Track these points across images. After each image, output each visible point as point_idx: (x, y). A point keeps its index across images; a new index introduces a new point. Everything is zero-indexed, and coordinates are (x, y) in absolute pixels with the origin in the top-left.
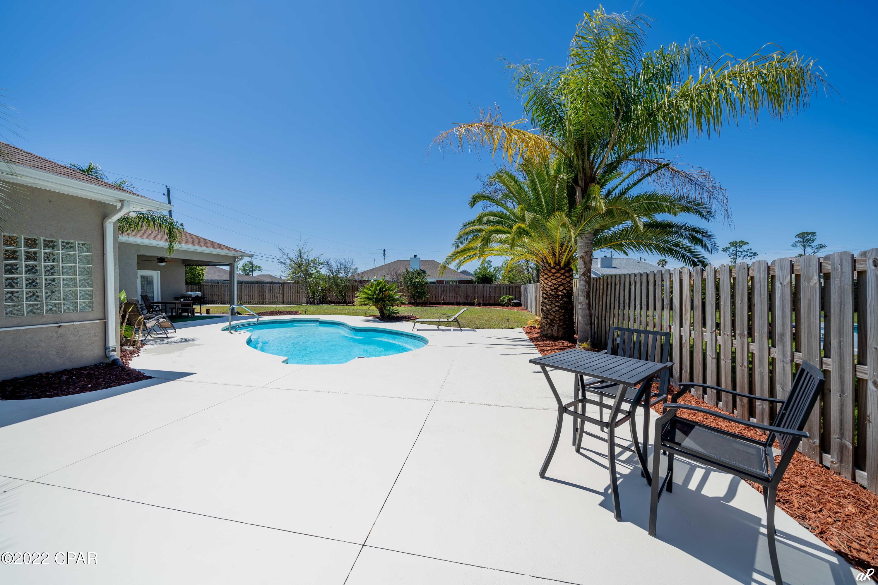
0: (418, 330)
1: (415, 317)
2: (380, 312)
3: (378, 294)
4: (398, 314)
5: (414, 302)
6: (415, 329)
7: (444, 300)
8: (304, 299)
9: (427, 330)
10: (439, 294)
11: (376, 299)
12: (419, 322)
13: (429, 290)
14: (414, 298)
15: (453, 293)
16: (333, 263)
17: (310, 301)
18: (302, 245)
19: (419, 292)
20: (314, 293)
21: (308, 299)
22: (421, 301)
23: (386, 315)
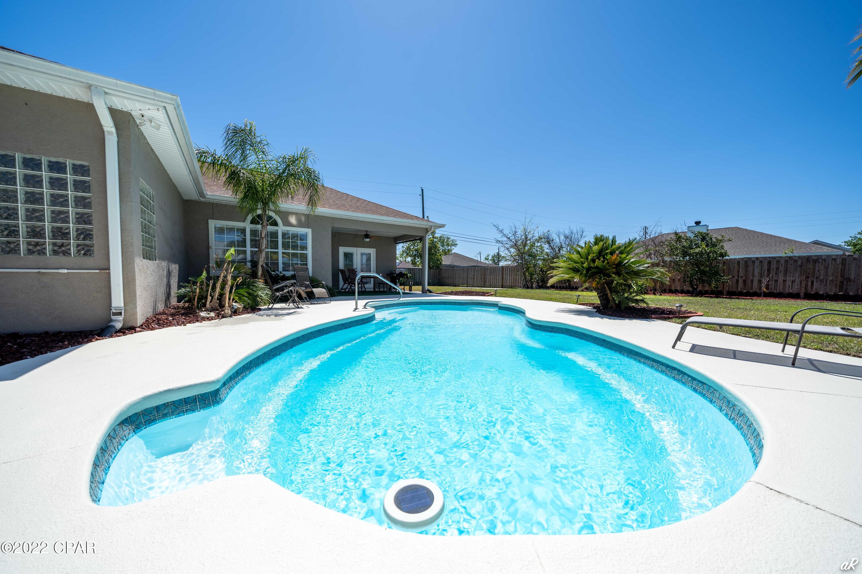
0: (695, 349)
1: (690, 312)
2: (599, 297)
3: (593, 261)
4: (644, 305)
5: (690, 289)
6: (685, 345)
7: (767, 288)
8: (521, 283)
9: (734, 355)
10: (753, 275)
11: (588, 269)
12: (699, 325)
13: (729, 269)
14: (691, 282)
15: (797, 275)
16: (554, 236)
17: (527, 285)
18: (527, 224)
19: (703, 273)
20: (531, 275)
21: (524, 282)
22: (707, 288)
23: (612, 304)
